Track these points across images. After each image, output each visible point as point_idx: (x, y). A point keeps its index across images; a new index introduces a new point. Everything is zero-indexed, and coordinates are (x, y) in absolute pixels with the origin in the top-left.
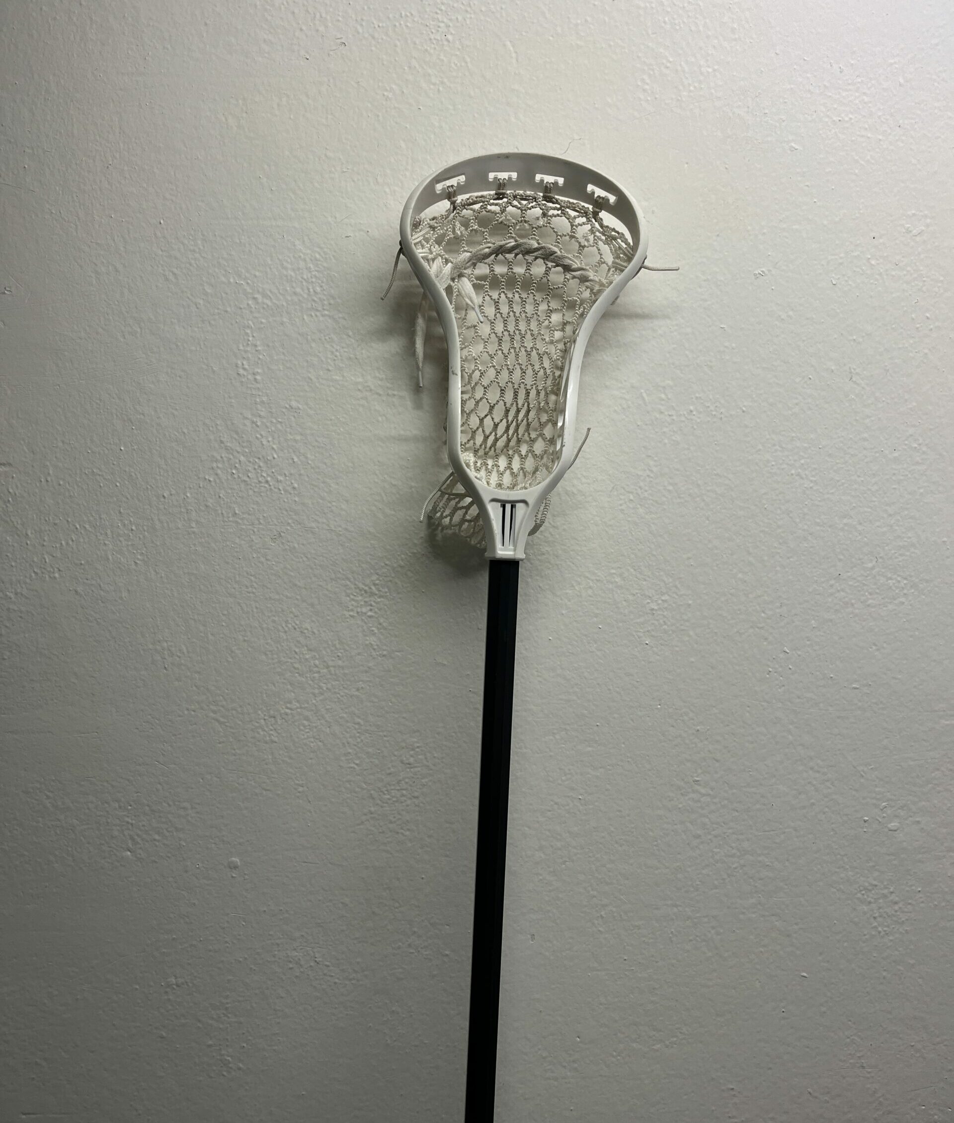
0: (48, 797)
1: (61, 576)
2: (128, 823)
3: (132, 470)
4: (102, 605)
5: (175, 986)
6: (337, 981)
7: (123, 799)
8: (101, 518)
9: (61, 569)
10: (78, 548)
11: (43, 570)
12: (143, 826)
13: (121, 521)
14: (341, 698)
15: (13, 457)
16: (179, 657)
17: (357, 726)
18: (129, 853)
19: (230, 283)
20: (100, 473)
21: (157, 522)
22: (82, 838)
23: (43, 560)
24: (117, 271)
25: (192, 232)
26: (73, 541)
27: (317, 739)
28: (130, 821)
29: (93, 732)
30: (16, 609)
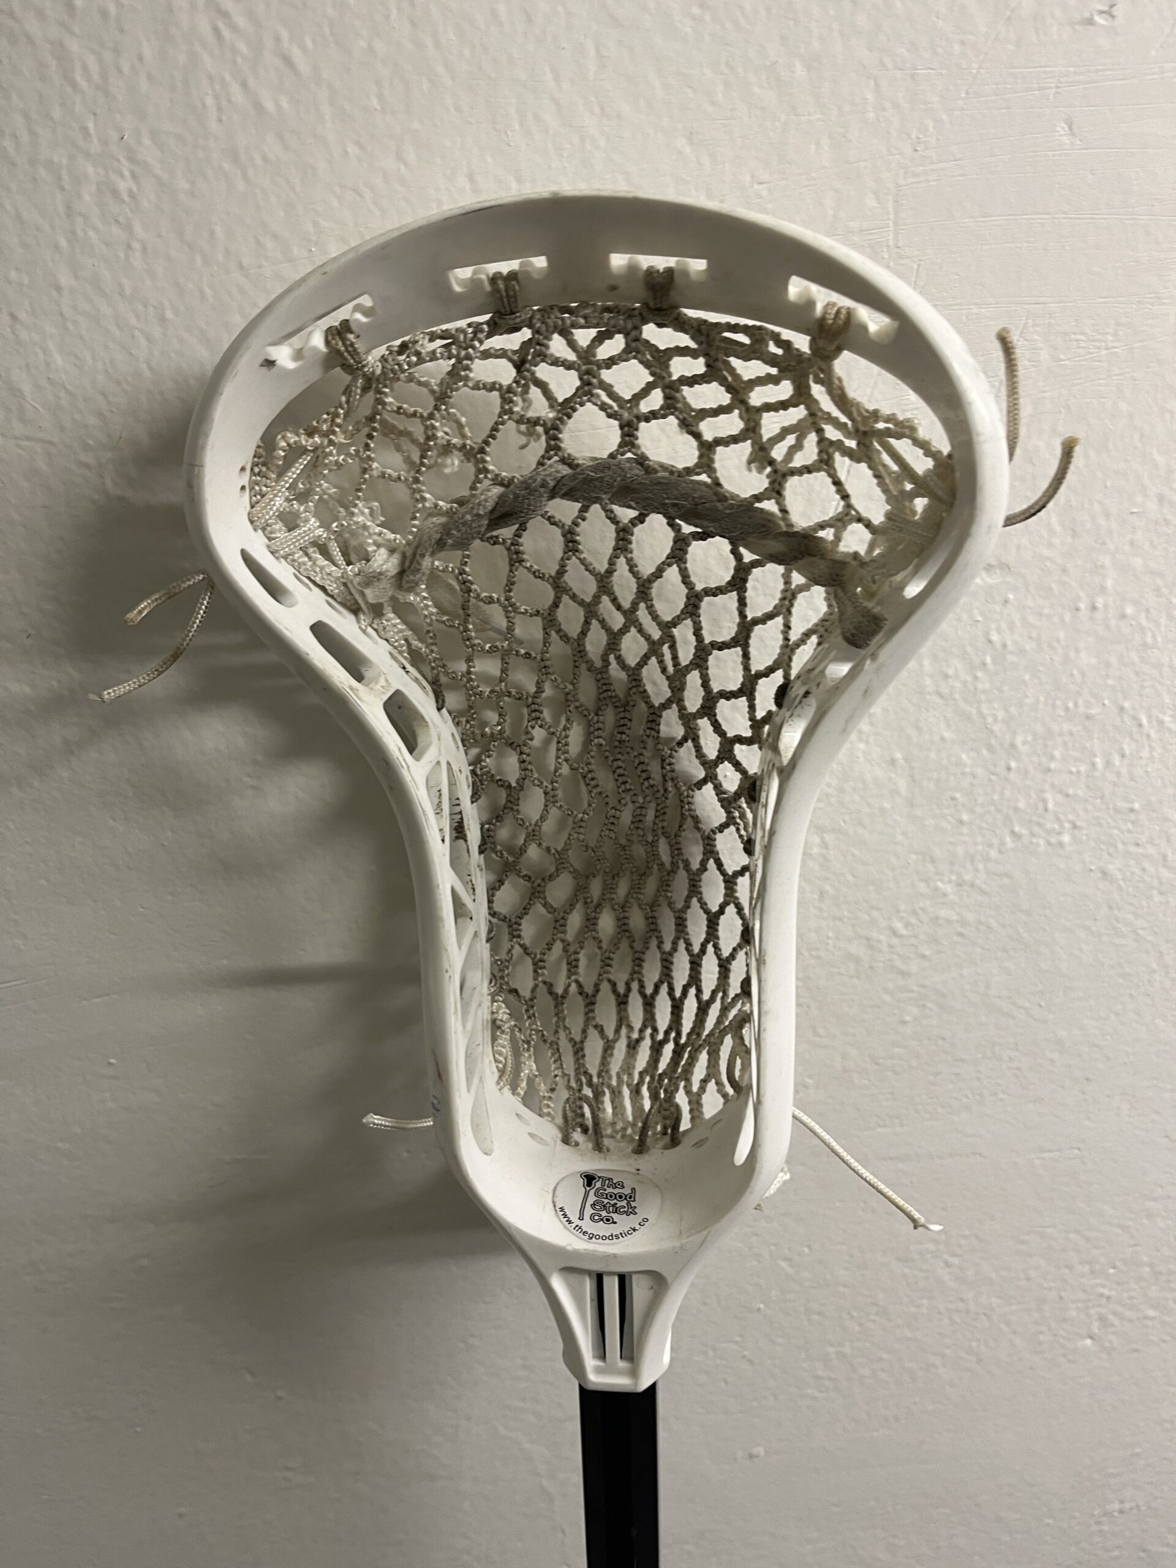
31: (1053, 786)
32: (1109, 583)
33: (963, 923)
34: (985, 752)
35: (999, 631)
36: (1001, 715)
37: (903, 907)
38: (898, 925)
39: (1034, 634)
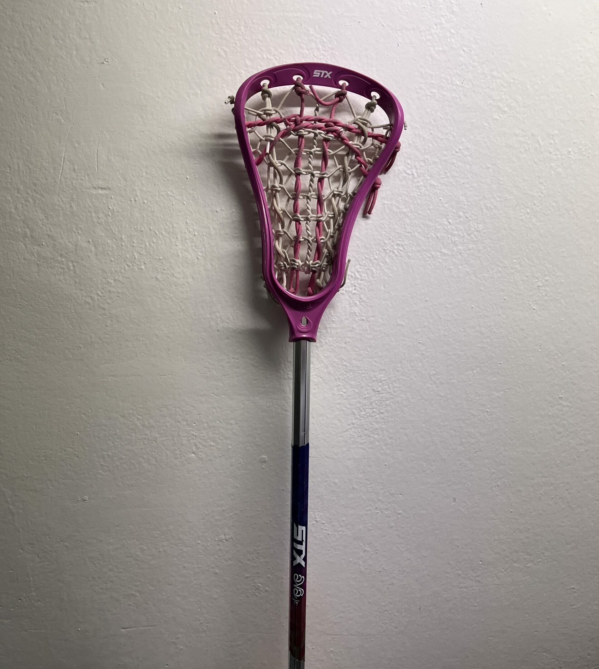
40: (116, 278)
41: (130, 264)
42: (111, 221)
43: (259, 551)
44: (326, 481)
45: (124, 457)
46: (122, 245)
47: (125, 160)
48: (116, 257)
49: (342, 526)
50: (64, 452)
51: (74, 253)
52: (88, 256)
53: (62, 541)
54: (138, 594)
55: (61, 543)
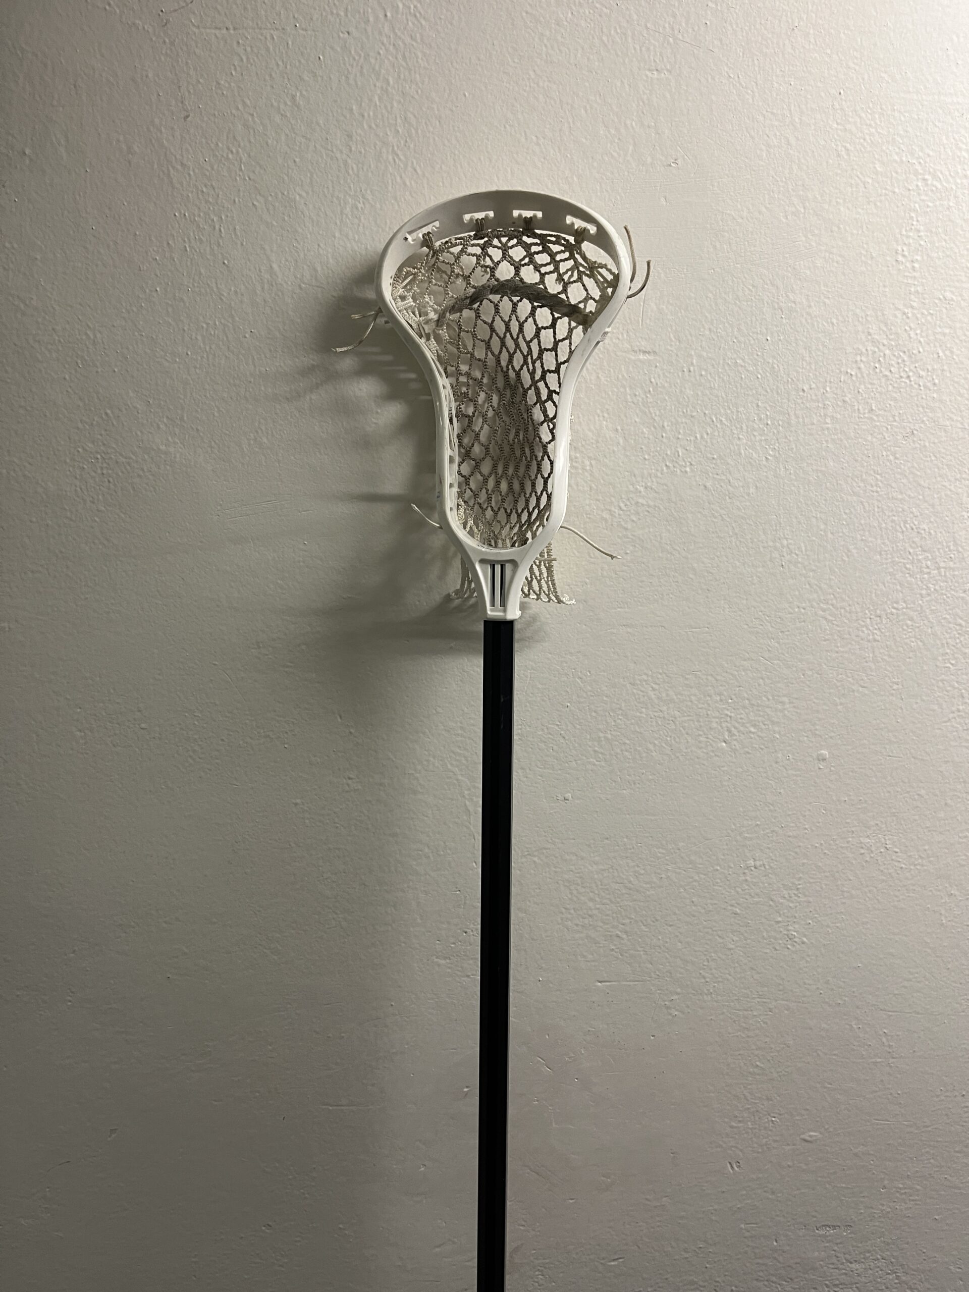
0: (654, 689)
1: (692, 471)
2: (727, 715)
3: (775, 361)
4: (729, 501)
5: (753, 868)
6: (903, 866)
7: (725, 693)
8: (738, 412)
9: (693, 463)
10: (711, 442)
11: (676, 465)
12: (741, 718)
13: (758, 415)
14: (948, 600)
15: (659, 345)
16: (797, 555)
17: (958, 628)
18: (724, 744)
19: (902, 161)
20: (743, 364)
21: (793, 417)
22: (681, 729)
23: (677, 454)
24: (789, 144)
25: (871, 105)
26: (708, 434)
27: (918, 639)
28: (729, 713)
29: (704, 627)
30: (645, 503)
31: (681, 445)
32: (694, 361)
33: (649, 506)
34: (652, 429)
35: (654, 378)
36: (658, 413)
37: (623, 496)
38: (622, 505)
39: (668, 380)
40: (649, 484)
41: (671, 465)
42: (651, 400)
43: (799, 887)
44: (908, 792)
45: (628, 742)
46: (662, 437)
47: (683, 311)
48: (651, 454)
49: (921, 857)
50: (546, 730)
51: (594, 446)
52: (614, 451)
53: (529, 855)
54: (624, 936)
55: (528, 857)
